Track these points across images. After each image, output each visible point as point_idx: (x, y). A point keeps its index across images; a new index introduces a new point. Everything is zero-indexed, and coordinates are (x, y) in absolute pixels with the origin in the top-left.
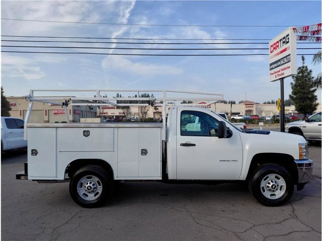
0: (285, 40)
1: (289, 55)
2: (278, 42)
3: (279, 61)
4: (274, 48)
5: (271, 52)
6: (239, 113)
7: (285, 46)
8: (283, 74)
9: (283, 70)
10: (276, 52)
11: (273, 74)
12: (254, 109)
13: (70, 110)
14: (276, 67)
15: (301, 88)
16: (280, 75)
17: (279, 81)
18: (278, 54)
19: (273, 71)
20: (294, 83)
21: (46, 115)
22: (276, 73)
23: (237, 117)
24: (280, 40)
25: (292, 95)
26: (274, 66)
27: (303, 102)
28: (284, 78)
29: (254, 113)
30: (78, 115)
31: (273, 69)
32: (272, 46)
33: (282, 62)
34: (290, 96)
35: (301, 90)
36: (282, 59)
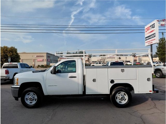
0: (153, 26)
1: (155, 33)
2: (149, 27)
3: (150, 36)
4: (148, 30)
5: (146, 32)
6: (130, 61)
7: (153, 29)
8: (152, 43)
9: (152, 40)
10: (148, 32)
11: (147, 42)
12: (137, 59)
13: (45, 59)
14: (148, 39)
15: (162, 49)
16: (150, 43)
17: (150, 46)
18: (149, 33)
19: (147, 41)
20: (158, 46)
21: (34, 62)
22: (148, 42)
23: (129, 63)
24: (151, 26)
25: (157, 52)
26: (147, 38)
27: (163, 56)
28: (152, 44)
29: (138, 61)
30: (49, 62)
31: (147, 40)
32: (146, 29)
33: (151, 37)
34: (156, 53)
35: (162, 50)
36: (151, 35)
